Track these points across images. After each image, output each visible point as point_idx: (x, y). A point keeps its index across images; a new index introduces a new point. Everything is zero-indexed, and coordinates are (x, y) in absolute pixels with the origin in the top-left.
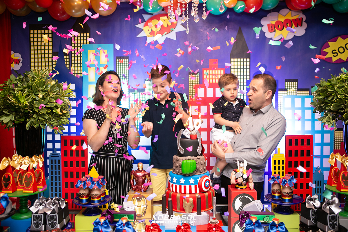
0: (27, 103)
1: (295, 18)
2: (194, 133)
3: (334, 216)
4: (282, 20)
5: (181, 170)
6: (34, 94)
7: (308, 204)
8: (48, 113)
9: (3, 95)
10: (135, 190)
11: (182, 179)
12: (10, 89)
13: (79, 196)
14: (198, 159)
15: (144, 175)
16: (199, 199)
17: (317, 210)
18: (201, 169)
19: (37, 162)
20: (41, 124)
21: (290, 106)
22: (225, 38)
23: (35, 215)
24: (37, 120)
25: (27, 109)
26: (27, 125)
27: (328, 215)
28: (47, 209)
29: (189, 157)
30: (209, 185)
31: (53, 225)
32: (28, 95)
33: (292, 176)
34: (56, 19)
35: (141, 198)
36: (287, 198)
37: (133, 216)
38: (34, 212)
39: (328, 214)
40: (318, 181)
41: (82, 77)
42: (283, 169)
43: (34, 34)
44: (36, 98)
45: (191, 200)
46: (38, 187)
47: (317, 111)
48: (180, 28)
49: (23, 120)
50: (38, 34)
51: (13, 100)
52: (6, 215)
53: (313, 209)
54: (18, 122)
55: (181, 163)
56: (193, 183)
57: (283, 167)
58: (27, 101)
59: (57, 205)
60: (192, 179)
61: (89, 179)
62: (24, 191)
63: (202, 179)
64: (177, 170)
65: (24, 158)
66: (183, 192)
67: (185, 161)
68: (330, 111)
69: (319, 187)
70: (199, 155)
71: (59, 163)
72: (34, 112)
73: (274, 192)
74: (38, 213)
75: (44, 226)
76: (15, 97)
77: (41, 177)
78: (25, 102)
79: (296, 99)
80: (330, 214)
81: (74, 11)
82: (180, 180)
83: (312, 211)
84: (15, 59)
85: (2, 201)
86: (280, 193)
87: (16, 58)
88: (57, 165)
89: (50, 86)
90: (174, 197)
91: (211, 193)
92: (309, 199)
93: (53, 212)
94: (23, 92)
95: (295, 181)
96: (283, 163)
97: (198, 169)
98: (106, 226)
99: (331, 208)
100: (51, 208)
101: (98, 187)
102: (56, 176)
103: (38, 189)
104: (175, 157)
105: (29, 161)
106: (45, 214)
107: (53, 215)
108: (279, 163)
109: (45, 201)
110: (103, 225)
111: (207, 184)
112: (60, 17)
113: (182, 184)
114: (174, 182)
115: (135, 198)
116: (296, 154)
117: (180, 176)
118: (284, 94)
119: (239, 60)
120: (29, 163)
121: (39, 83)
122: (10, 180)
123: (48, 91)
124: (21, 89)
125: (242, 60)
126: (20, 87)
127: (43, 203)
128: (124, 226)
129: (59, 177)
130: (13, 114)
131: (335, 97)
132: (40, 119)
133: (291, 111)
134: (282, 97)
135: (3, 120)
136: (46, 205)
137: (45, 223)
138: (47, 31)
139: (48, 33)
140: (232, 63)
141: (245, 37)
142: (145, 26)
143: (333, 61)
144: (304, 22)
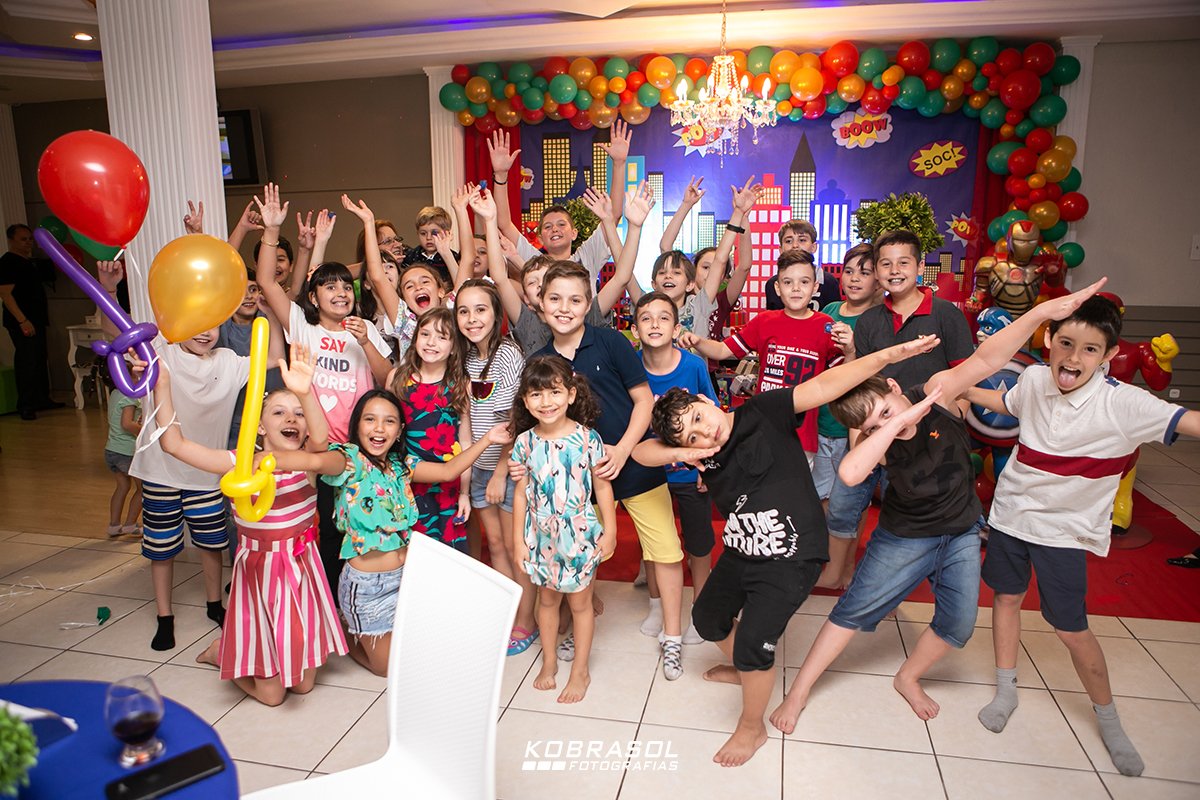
1: (877, 118)
4: (859, 121)
34: (577, 126)
43: (548, 144)
50: (552, 144)
112: (582, 127)
119: (801, 174)
125: (805, 174)
138: (563, 141)
139: (565, 144)
140: (792, 179)
141: (810, 146)
142: (683, 132)
143: (926, 175)
144: (889, 124)
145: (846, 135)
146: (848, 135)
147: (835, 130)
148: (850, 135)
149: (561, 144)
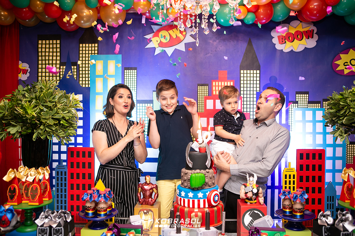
0: (34, 114)
1: (306, 29)
2: (203, 146)
3: (348, 234)
4: (293, 31)
5: (190, 183)
6: (41, 105)
7: (320, 220)
9: (10, 106)
10: (142, 203)
11: (191, 192)
12: (17, 100)
13: (85, 209)
14: (207, 172)
15: (152, 189)
16: (208, 214)
17: (329, 226)
18: (210, 183)
19: (43, 174)
20: (48, 135)
21: (301, 119)
22: (235, 49)
23: (41, 228)
24: (44, 131)
25: (35, 120)
26: (34, 136)
27: (342, 233)
28: (53, 222)
29: (198, 171)
30: (218, 199)
32: (36, 106)
33: (304, 192)
34: (64, 29)
35: (148, 212)
36: (298, 214)
37: (140, 231)
38: (39, 225)
39: (341, 231)
40: (330, 197)
41: (90, 87)
42: (294, 184)
43: (42, 44)
44: (43, 109)
45: (200, 214)
46: (44, 199)
47: (328, 124)
48: (189, 39)
49: (30, 131)
50: (46, 44)
51: (21, 111)
52: (11, 228)
53: (325, 226)
54: (25, 133)
55: (190, 176)
56: (202, 197)
57: (294, 181)
58: (34, 111)
59: (63, 218)
60: (200, 193)
62: (30, 204)
63: (211, 193)
64: (186, 184)
65: (30, 170)
66: (191, 206)
67: (194, 175)
68: (342, 124)
69: (332, 203)
70: (208, 169)
71: (65, 175)
72: (41, 123)
73: (284, 208)
74: (43, 226)
76: (22, 107)
77: (47, 190)
78: (32, 113)
79: (307, 112)
81: (82, 22)
82: (188, 194)
83: (325, 228)
84: (22, 69)
85: (7, 213)
86: (291, 208)
87: (24, 68)
88: (63, 176)
89: (57, 97)
90: (182, 211)
91: (220, 208)
92: (321, 216)
93: (59, 225)
94: (31, 102)
95: (306, 196)
96: (294, 178)
97: (207, 183)
99: (344, 225)
100: (57, 222)
101: (104, 200)
102: (62, 188)
103: (44, 201)
105: (35, 172)
106: (51, 227)
107: (59, 229)
108: (290, 178)
109: (51, 214)
112: (69, 28)
113: (191, 198)
114: (182, 196)
115: (142, 212)
116: (308, 169)
117: (189, 190)
118: (295, 107)
119: (248, 71)
120: (35, 175)
121: (47, 94)
122: (15, 192)
123: (55, 102)
124: (29, 99)
125: (252, 71)
126: (28, 98)
127: (48, 216)
129: (65, 189)
130: (20, 125)
131: (348, 111)
132: (47, 130)
133: (302, 123)
134: (292, 109)
135: (10, 131)
136: (51, 218)
138: (55, 42)
139: (56, 44)
140: (242, 75)
141: (255, 49)
142: (154, 37)
143: (345, 73)
144: (315, 33)
145: (282, 41)
146: (284, 42)
147: (274, 38)
148: (286, 42)
149: (53, 44)
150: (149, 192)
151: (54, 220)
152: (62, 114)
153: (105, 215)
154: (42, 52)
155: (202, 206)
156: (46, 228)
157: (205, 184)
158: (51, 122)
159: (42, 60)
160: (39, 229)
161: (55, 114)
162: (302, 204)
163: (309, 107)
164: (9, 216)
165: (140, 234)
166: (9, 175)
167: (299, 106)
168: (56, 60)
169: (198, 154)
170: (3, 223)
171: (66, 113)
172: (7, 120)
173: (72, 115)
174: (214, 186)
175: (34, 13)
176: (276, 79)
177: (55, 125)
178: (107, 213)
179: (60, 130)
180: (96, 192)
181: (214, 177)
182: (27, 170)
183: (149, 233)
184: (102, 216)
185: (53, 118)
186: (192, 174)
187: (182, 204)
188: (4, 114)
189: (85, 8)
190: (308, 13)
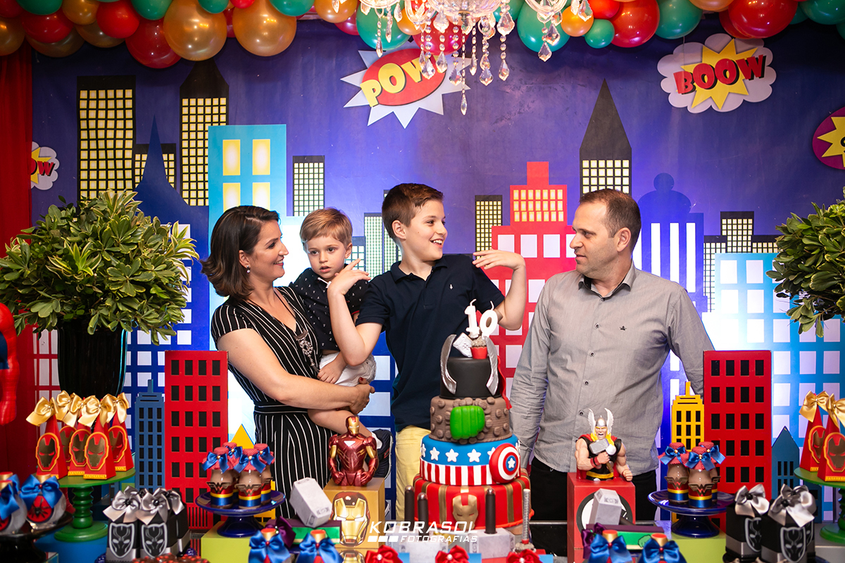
0: (90, 272)
1: (745, 56)
2: (480, 344)
3: (796, 531)
4: (712, 60)
5: (450, 429)
6: (107, 251)
7: (740, 506)
8: (140, 297)
9: (39, 253)
10: (341, 482)
11: (452, 450)
12: (55, 240)
13: (209, 492)
14: (490, 404)
15: (363, 447)
16: (491, 498)
17: (760, 519)
18: (496, 428)
19: (118, 409)
20: (124, 322)
21: (735, 280)
22: (568, 109)
23: (116, 525)
24: (115, 313)
25: (91, 287)
26: (92, 324)
27: (782, 529)
28: (143, 512)
29: (469, 400)
30: (516, 465)
31: (155, 550)
32: (93, 254)
33: (716, 448)
34: (145, 63)
35: (354, 500)
36: (701, 498)
37: (337, 531)
38: (114, 520)
39: (782, 526)
40: (786, 463)
41: (208, 207)
42: (698, 433)
43: (88, 100)
45: (473, 499)
46: (117, 468)
47: (784, 291)
49: (81, 312)
50: (98, 100)
51: (61, 266)
52: (53, 526)
53: (751, 518)
54: (71, 316)
55: (449, 413)
56: (478, 460)
57: (698, 427)
58: (91, 266)
59: (164, 503)
60: (474, 451)
61: (233, 450)
62: (87, 476)
63: (498, 452)
64: (441, 432)
65: (84, 401)
66: (453, 481)
67: (458, 410)
69: (788, 477)
70: (493, 396)
71: (159, 416)
72: (107, 293)
73: (672, 486)
74: (122, 522)
75: (134, 551)
76: (66, 257)
77: (123, 446)
78: (87, 269)
79: (749, 263)
80: (787, 526)
81: (190, 46)
82: (447, 454)
83: (749, 522)
84: (40, 163)
85: (45, 491)
86: (685, 486)
87: (43, 160)
88: (155, 420)
89: (141, 232)
90: (433, 492)
91: (520, 486)
92: (742, 496)
93: (157, 519)
94: (82, 245)
95: (721, 458)
96: (698, 419)
97: (489, 428)
98: (276, 547)
99: (789, 512)
100: (152, 512)
101: (255, 469)
102: (151, 447)
103: (117, 473)
104: (436, 400)
105: (97, 405)
106: (139, 523)
107: (156, 528)
108: (688, 419)
109: (138, 496)
110: (270, 547)
111: (511, 463)
112: (155, 60)
113: (452, 463)
114: (432, 458)
115: (342, 499)
116: (730, 397)
117: (447, 445)
118: (718, 250)
119: (602, 163)
120: (97, 412)
121: (118, 226)
122: (54, 450)
123: (137, 244)
124: (78, 239)
125: (610, 163)
126: (75, 236)
127: (133, 499)
128: (317, 548)
129: (159, 451)
130: (58, 298)
131: (821, 260)
132: (121, 309)
133: (736, 292)
134: (713, 256)
135: (37, 313)
136: (139, 503)
137: (138, 545)
138: (120, 93)
139: (124, 99)
140: (586, 173)
141: (617, 106)
142: (365, 79)
144: (769, 66)
145: (686, 87)
146: (690, 87)
147: (666, 77)
148: (694, 87)
149: (115, 99)
150: (358, 455)
151: (145, 508)
152: (153, 272)
153: (257, 502)
154: (88, 119)
155: (477, 481)
156: (127, 526)
157: (486, 430)
158: (131, 291)
159: (89, 140)
160: (113, 527)
161: (138, 271)
162: (708, 475)
163: (754, 250)
164: (49, 497)
165: (337, 538)
166: (39, 410)
167: (729, 249)
168: (124, 139)
169: (469, 362)
170: (38, 512)
171: (161, 270)
172: (29, 286)
173: (176, 273)
174: (508, 436)
175: (72, 26)
176: (671, 182)
177: (139, 297)
178: (260, 499)
179: (148, 310)
180: (233, 453)
181: (505, 415)
182: (77, 400)
183: (358, 550)
184: (250, 505)
185: (132, 280)
186: (454, 407)
187: (433, 479)
188: (22, 274)
189: (196, 13)
190: (745, 20)
